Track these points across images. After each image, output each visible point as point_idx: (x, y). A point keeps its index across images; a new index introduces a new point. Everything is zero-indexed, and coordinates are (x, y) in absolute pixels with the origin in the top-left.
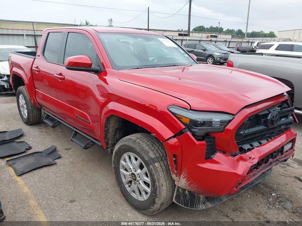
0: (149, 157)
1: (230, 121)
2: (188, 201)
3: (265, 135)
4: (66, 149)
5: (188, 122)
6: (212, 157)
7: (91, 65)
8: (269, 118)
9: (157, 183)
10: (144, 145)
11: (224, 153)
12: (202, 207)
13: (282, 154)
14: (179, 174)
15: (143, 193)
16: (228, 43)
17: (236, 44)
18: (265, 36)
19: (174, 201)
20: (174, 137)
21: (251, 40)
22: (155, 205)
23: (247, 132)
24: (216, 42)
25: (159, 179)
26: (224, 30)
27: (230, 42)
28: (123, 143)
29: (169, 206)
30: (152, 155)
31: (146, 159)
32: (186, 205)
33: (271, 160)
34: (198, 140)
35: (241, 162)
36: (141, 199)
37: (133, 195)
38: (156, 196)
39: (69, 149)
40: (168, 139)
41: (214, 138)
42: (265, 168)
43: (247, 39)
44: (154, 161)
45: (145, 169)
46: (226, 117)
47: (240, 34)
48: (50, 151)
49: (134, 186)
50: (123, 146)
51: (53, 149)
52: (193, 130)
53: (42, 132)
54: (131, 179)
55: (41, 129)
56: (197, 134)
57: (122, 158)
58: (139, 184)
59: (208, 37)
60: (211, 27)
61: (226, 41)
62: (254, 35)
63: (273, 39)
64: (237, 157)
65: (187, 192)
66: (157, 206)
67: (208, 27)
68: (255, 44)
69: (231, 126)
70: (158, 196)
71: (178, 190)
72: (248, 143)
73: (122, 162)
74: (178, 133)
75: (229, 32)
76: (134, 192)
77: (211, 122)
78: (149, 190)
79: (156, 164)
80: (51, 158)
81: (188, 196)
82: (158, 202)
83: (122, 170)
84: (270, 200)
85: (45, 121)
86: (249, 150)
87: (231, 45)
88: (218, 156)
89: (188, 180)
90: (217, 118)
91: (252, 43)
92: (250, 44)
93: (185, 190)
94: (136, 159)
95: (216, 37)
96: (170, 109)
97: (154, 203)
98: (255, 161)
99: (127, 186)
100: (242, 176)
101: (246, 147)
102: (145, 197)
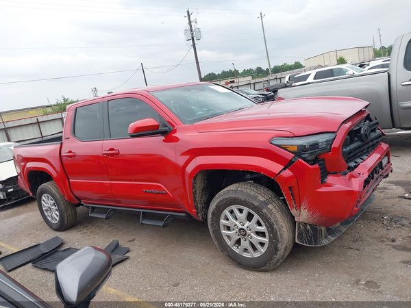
0: (259, 201)
1: (334, 139)
2: (311, 238)
3: (356, 154)
4: (130, 241)
5: (296, 149)
6: (325, 180)
7: (157, 127)
8: (362, 132)
9: (275, 226)
10: (249, 191)
11: (335, 173)
12: (325, 242)
13: (382, 169)
14: (298, 207)
15: (259, 247)
16: (252, 86)
17: (262, 84)
18: (290, 68)
19: (297, 241)
20: (284, 169)
21: (278, 75)
22: (278, 253)
23: (348, 149)
24: (238, 87)
25: (276, 221)
26: (240, 72)
27: (254, 83)
28: (221, 198)
29: (292, 249)
30: (261, 198)
31: (256, 204)
32: (310, 242)
33: (375, 175)
34: (311, 164)
35: (353, 179)
36: (257, 255)
37: (245, 255)
38: (277, 241)
39: (134, 240)
40: (279, 173)
41: (323, 160)
42: (374, 184)
43: (273, 76)
44: (265, 203)
45: (256, 217)
46: (330, 137)
47: (260, 72)
48: (112, 248)
49: (245, 244)
50: (221, 201)
51: (115, 245)
52: (303, 156)
53: (84, 233)
54: (239, 237)
55: (81, 231)
56: (308, 159)
57: (222, 216)
58: (251, 238)
59: (227, 83)
60: (224, 72)
61: (249, 84)
62: (277, 70)
63: (303, 69)
64: (348, 176)
65: (309, 227)
66: (280, 253)
67: (220, 73)
68: (287, 79)
69: (336, 144)
70: (280, 240)
71: (299, 227)
72: (352, 161)
73: (223, 221)
74: (288, 164)
75: (247, 73)
76: (246, 250)
77: (317, 144)
78: (266, 240)
79: (269, 206)
80: (119, 254)
81: (310, 231)
82: (281, 247)
83: (224, 232)
84: (385, 222)
85: (93, 215)
86: (356, 167)
87: (257, 87)
88: (330, 179)
89: (310, 210)
90: (321, 139)
91: (280, 78)
92: (279, 81)
93: (306, 224)
94: (241, 211)
95: (233, 82)
96: (273, 142)
97: (276, 249)
98: (366, 176)
99: (234, 248)
100: (359, 192)
101: (352, 164)
102: (263, 250)
